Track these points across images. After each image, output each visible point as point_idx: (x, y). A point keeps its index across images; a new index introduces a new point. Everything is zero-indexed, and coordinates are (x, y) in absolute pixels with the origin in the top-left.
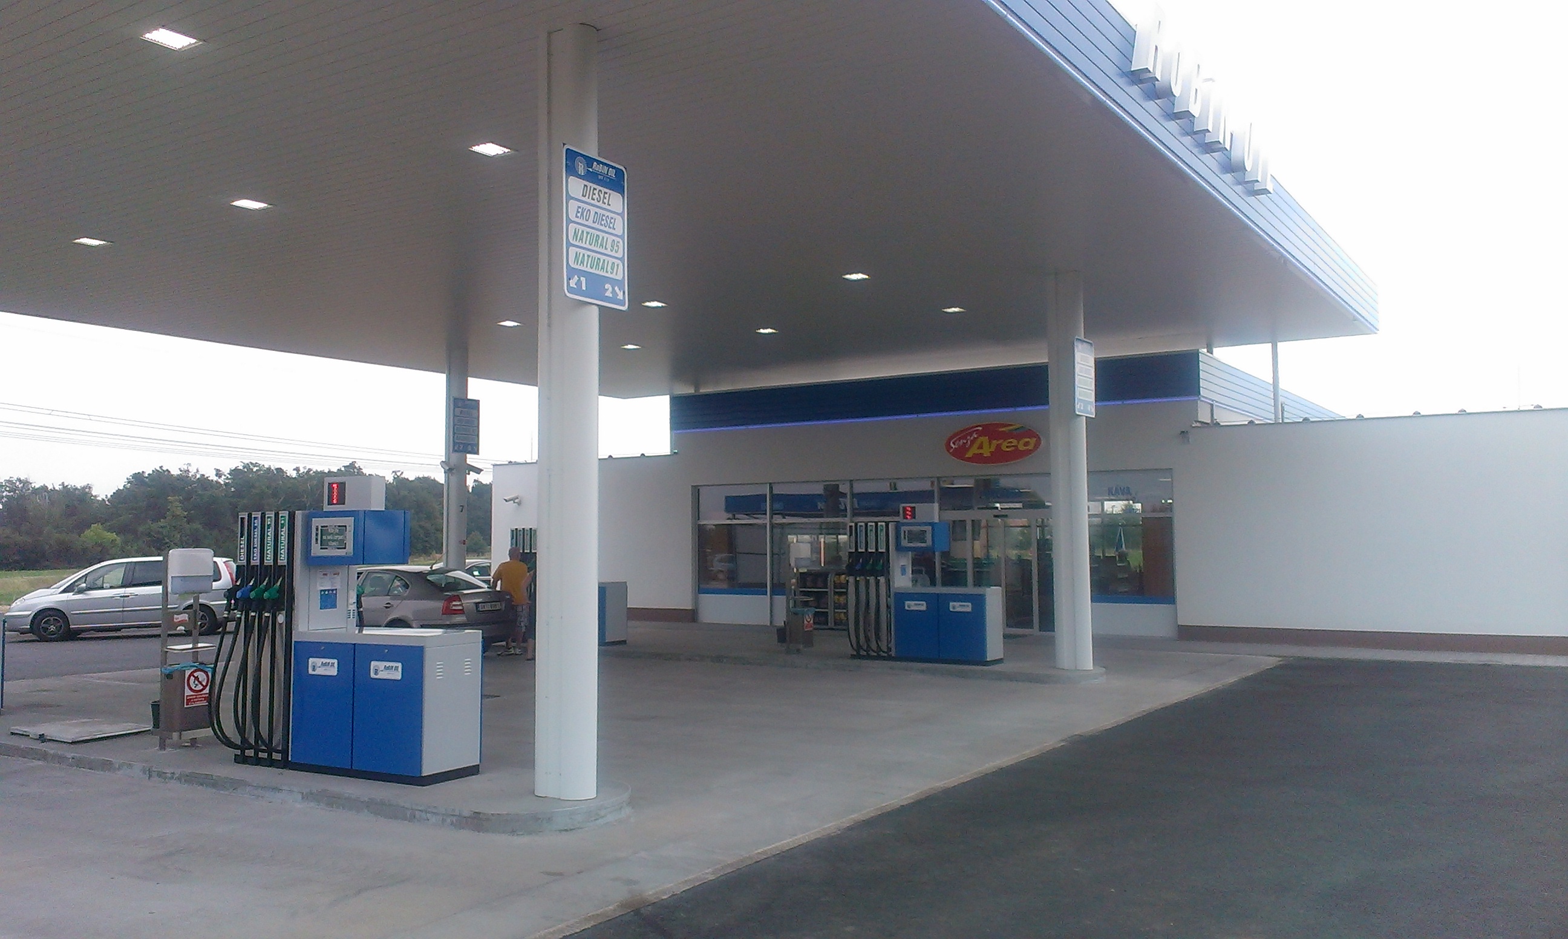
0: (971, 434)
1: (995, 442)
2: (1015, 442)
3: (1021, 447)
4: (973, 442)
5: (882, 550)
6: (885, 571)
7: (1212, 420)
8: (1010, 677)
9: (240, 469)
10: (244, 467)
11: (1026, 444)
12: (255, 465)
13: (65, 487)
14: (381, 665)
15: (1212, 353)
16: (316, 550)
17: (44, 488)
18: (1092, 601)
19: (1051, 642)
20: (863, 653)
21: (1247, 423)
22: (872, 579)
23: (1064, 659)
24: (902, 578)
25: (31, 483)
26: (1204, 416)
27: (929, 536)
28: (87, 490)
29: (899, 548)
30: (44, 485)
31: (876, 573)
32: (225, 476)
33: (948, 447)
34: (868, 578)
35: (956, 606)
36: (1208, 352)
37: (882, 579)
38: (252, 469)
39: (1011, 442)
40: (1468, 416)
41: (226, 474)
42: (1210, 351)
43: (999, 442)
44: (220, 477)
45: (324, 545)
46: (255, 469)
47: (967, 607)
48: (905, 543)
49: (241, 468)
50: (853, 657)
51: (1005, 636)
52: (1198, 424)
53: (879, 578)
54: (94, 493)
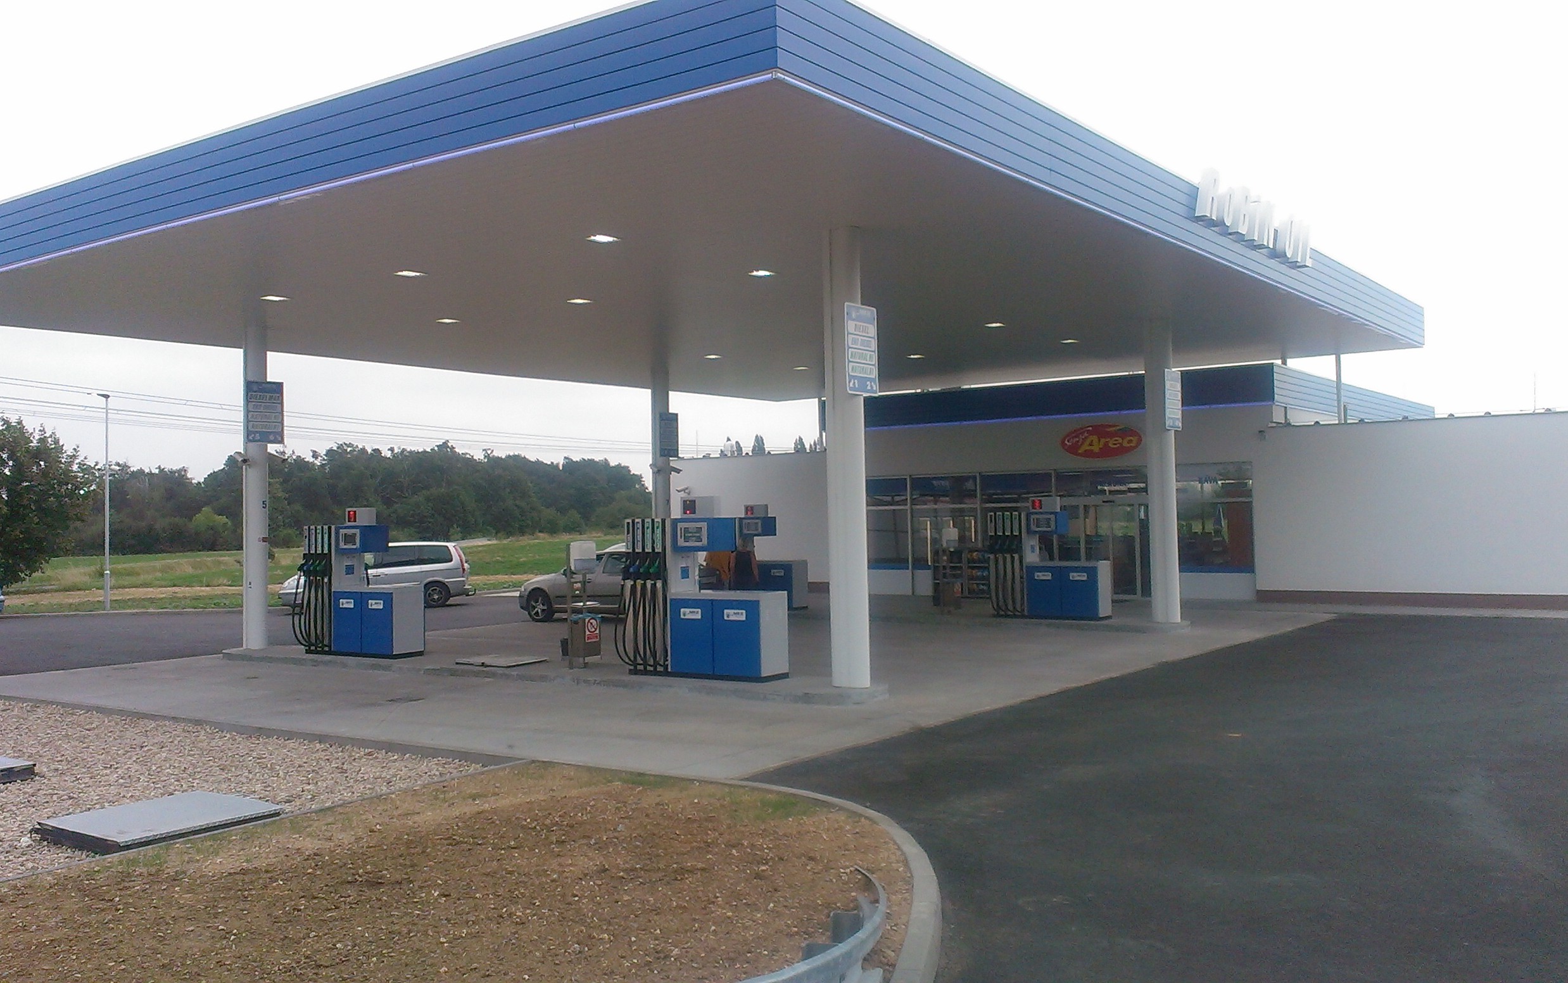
0: (1082, 434)
1: (1103, 441)
2: (1120, 440)
3: (1125, 444)
4: (1084, 440)
5: (1016, 533)
6: (1019, 550)
7: (1286, 421)
8: (1118, 629)
9: (335, 450)
10: (338, 448)
11: (1130, 441)
12: (350, 445)
13: (162, 470)
14: (731, 612)
15: (1286, 365)
16: (681, 542)
17: (141, 471)
18: (1180, 572)
19: (1149, 605)
20: (1003, 613)
21: (1313, 423)
22: (1008, 556)
23: (1159, 615)
24: (1032, 555)
25: (130, 467)
26: (1278, 417)
27: (1053, 524)
28: (183, 473)
29: (1029, 531)
30: (141, 468)
31: (1011, 551)
32: (321, 457)
33: (1063, 443)
34: (1005, 555)
35: (1075, 576)
36: (1282, 363)
37: (1016, 556)
38: (346, 450)
39: (1117, 440)
40: (1493, 418)
41: (322, 455)
42: (1284, 363)
43: (1107, 440)
44: (316, 458)
45: (686, 540)
46: (349, 449)
47: (1083, 577)
48: (1034, 528)
49: (335, 448)
50: (994, 616)
51: (1113, 601)
52: (1274, 425)
53: (1014, 555)
54: (189, 476)
